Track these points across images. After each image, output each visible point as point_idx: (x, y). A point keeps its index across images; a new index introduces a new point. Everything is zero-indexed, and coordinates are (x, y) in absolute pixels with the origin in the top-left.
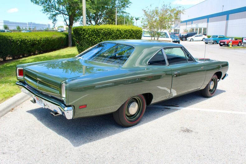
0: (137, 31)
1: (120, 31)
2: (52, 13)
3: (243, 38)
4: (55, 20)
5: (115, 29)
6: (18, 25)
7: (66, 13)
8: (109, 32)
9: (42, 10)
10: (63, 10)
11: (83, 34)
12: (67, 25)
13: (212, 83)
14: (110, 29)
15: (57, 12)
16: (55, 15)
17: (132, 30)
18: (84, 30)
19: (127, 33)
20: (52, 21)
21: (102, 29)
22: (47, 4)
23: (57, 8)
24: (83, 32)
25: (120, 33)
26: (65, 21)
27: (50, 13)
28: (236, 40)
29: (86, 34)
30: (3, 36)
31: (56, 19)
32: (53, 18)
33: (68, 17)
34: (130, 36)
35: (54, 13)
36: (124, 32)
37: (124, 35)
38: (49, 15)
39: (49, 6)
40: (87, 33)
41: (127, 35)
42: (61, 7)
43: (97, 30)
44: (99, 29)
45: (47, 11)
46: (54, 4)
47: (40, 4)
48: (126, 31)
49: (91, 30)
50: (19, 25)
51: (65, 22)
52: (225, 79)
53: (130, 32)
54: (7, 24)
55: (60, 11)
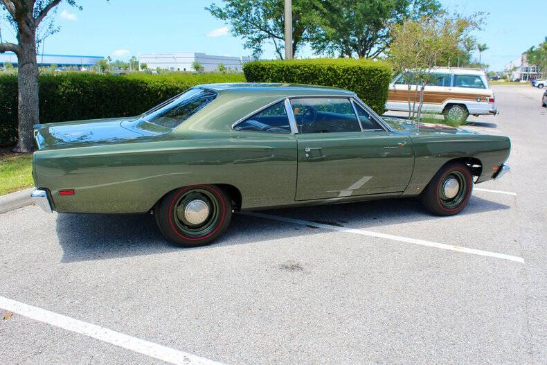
0: (371, 71)
1: (335, 71)
2: (251, 36)
4: (259, 50)
5: (323, 66)
6: (220, 62)
8: (312, 73)
9: (232, 30)
10: (274, 30)
14: (315, 67)
15: (263, 33)
16: (259, 40)
17: (360, 68)
18: (263, 69)
19: (349, 74)
20: (251, 51)
21: (298, 68)
22: (243, 18)
23: (262, 25)
24: (262, 72)
25: (336, 76)
26: (278, 51)
27: (247, 35)
29: (267, 78)
30: (128, 81)
31: (262, 48)
32: (255, 46)
34: (357, 81)
35: (255, 36)
36: (343, 72)
37: (344, 80)
39: (247, 21)
40: (268, 75)
41: (349, 80)
42: (272, 23)
43: (288, 69)
44: (292, 67)
45: (242, 32)
46: (257, 17)
48: (348, 70)
49: (276, 69)
50: (223, 62)
51: (278, 55)
53: (356, 72)
54: (199, 61)
55: (268, 32)
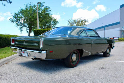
2: (20, 27)
3: (114, 37)
4: (22, 30)
7: (28, 27)
9: (16, 25)
10: (26, 25)
11: (39, 33)
12: (28, 32)
13: (108, 50)
20: (20, 30)
23: (23, 24)
26: (27, 30)
28: (110, 38)
33: (28, 29)
35: (21, 27)
38: (19, 27)
39: (19, 23)
42: (25, 24)
46: (21, 22)
47: (14, 22)
52: (113, 49)
55: (24, 26)
